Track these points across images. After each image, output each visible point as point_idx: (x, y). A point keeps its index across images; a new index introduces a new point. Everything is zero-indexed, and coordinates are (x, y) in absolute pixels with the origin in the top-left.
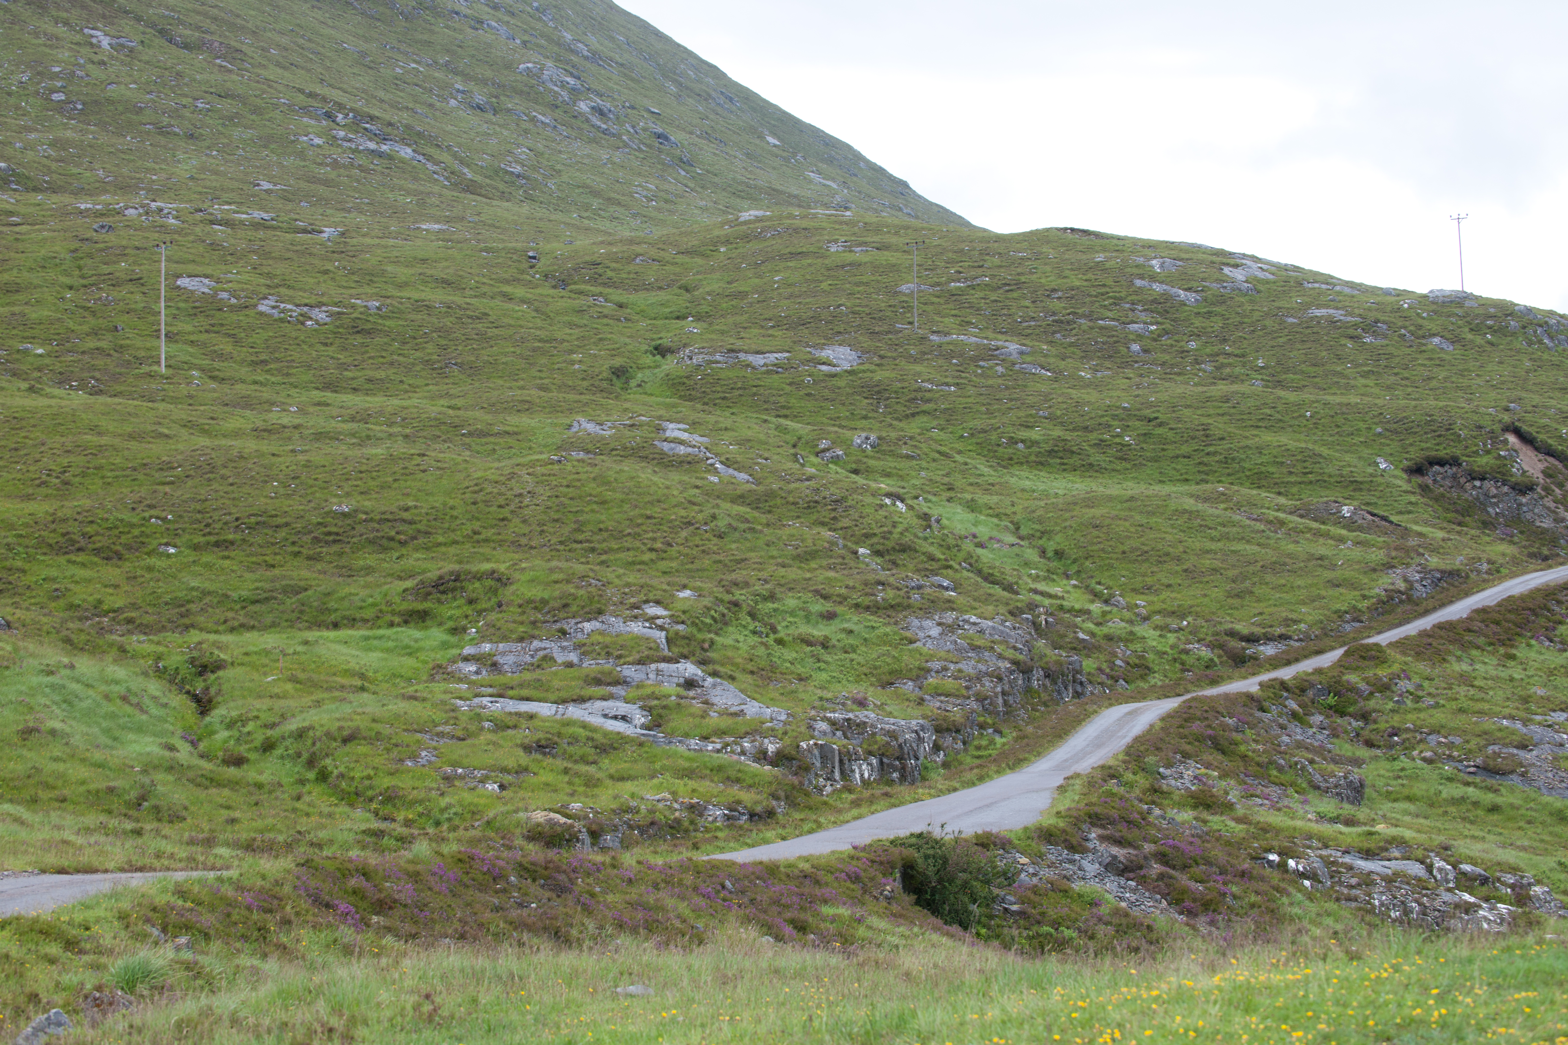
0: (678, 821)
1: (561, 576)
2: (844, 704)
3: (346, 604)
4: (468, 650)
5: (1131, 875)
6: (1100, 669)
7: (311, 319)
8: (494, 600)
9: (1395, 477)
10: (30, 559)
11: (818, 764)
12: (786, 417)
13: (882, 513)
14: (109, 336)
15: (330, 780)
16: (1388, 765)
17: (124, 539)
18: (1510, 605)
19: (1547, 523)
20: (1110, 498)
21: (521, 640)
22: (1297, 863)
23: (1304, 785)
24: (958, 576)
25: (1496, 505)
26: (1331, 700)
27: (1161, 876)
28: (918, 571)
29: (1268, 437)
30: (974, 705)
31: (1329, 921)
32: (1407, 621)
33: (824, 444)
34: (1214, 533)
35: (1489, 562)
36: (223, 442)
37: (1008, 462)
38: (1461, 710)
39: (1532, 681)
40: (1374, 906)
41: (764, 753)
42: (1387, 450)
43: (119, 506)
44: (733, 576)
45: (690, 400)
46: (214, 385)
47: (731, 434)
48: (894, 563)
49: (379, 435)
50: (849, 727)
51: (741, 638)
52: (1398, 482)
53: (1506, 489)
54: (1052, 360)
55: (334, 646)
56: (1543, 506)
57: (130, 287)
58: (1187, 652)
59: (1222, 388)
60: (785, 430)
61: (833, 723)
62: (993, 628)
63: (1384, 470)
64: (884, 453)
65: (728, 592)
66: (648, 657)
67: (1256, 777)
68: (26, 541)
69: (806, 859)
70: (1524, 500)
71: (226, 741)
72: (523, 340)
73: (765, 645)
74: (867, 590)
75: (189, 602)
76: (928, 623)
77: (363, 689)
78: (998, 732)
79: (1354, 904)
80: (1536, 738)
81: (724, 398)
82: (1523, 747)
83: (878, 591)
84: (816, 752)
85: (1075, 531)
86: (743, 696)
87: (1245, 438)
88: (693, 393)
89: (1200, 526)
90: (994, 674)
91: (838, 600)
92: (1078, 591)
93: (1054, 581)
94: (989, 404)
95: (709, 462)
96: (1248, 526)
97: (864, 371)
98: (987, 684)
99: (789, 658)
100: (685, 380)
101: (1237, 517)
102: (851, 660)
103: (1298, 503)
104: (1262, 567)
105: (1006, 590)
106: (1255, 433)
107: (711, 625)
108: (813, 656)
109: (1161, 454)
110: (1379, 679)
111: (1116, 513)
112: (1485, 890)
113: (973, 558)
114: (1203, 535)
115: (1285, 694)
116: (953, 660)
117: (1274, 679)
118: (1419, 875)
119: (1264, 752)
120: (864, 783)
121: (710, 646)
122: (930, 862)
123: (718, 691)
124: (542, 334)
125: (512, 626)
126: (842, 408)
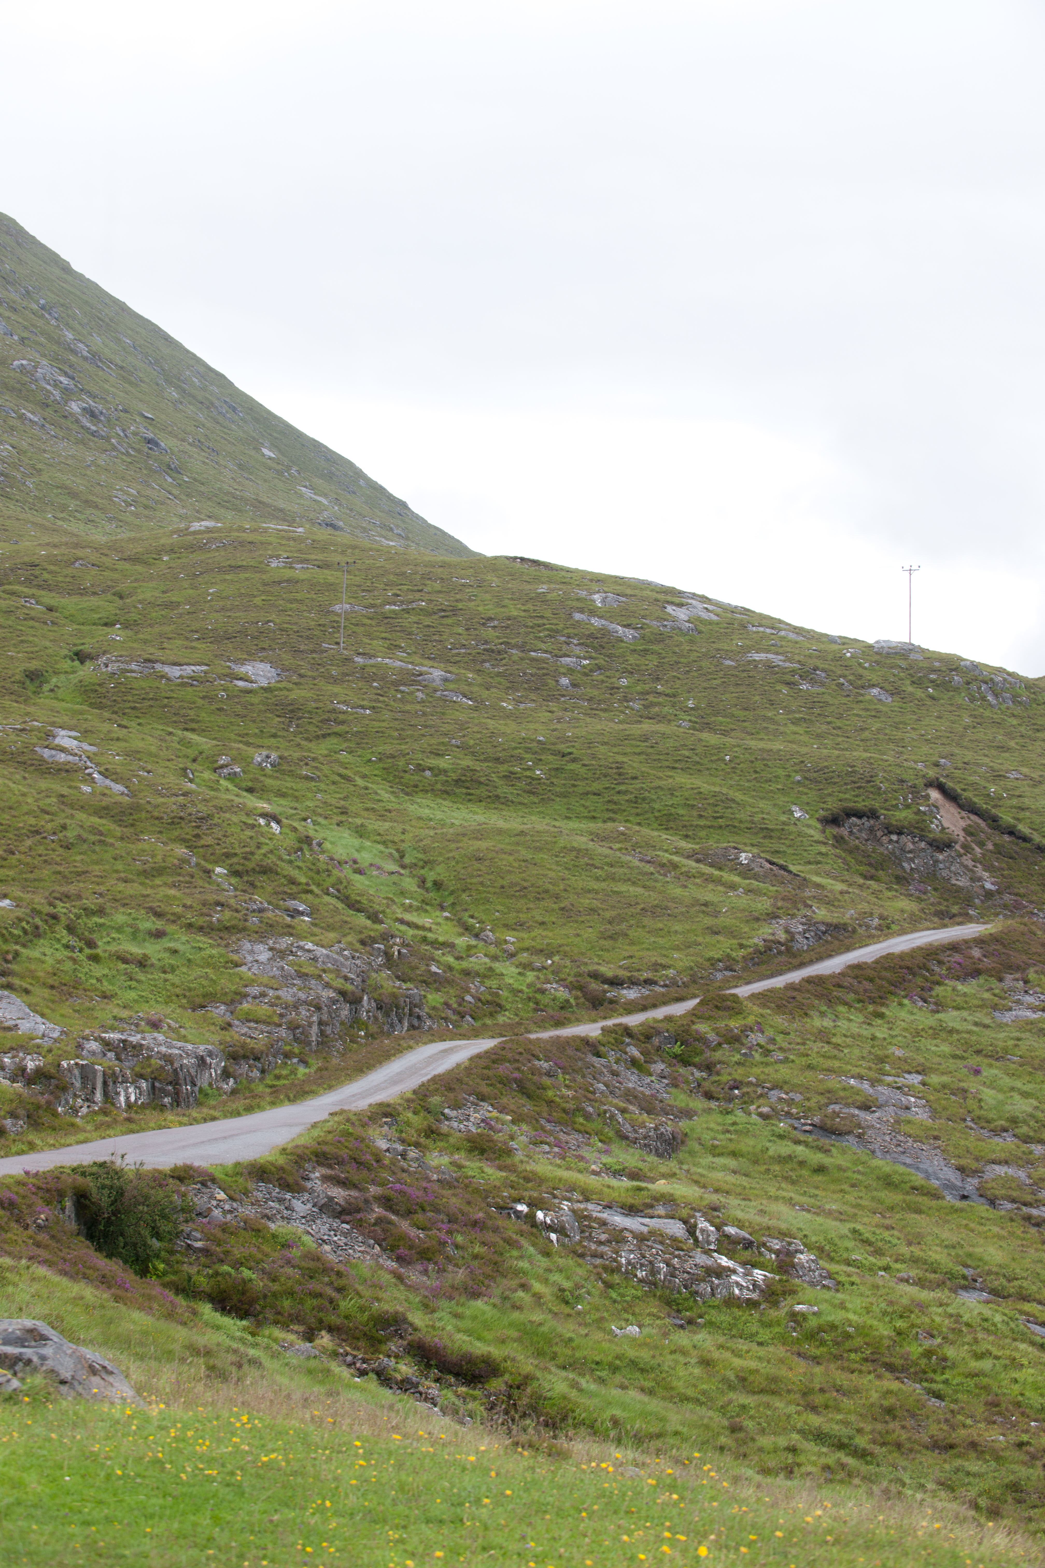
2: (137, 1025)
5: (348, 1218)
6: (447, 1005)
9: (809, 826)
11: (78, 1084)
12: (193, 730)
13: (249, 833)
16: (720, 1118)
18: (887, 962)
19: (962, 882)
20: (500, 832)
22: (545, 1215)
23: (611, 1134)
24: (317, 901)
25: (912, 860)
26: (677, 1049)
27: (379, 1221)
28: (276, 893)
29: (681, 779)
30: (283, 1032)
31: (556, 1277)
32: (780, 973)
33: (223, 760)
34: (599, 872)
35: (881, 917)
37: (412, 790)
38: (810, 1067)
39: (894, 1041)
40: (620, 1265)
41: (23, 1070)
42: (805, 798)
44: (64, 889)
45: (99, 708)
47: (122, 744)
48: (252, 884)
50: (125, 1049)
51: (49, 951)
52: (811, 832)
53: (923, 845)
54: (475, 689)
56: (961, 864)
58: (543, 991)
59: (647, 726)
60: (189, 744)
61: (106, 1043)
62: (328, 956)
63: (798, 819)
64: (283, 772)
65: (51, 904)
67: (559, 1122)
70: (941, 857)
73: (74, 961)
74: (205, 910)
76: (261, 947)
78: (304, 1062)
79: (598, 1261)
80: (882, 1099)
81: (134, 708)
82: (866, 1107)
83: (216, 912)
84: (76, 1072)
85: (457, 862)
86: (28, 1010)
87: (660, 778)
88: (104, 701)
89: (587, 864)
90: (314, 1003)
91: (172, 918)
92: (449, 923)
93: (426, 911)
94: (403, 729)
95: (87, 771)
96: (638, 867)
97: (280, 689)
98: (304, 1012)
99: (98, 975)
100: (98, 688)
101: (629, 858)
102: (166, 980)
103: (697, 847)
104: (642, 909)
105: (369, 918)
106: (670, 774)
107: (20, 936)
108: (126, 974)
109: (571, 790)
110: (731, 1030)
111: (502, 846)
112: (747, 1254)
113: (345, 884)
114: (588, 873)
115: (627, 1040)
116: (275, 986)
117: (620, 1025)
118: (678, 1235)
119: (574, 1098)
120: (129, 1106)
121: (14, 958)
122: (106, 1192)
123: (3, 1004)
126: (252, 725)
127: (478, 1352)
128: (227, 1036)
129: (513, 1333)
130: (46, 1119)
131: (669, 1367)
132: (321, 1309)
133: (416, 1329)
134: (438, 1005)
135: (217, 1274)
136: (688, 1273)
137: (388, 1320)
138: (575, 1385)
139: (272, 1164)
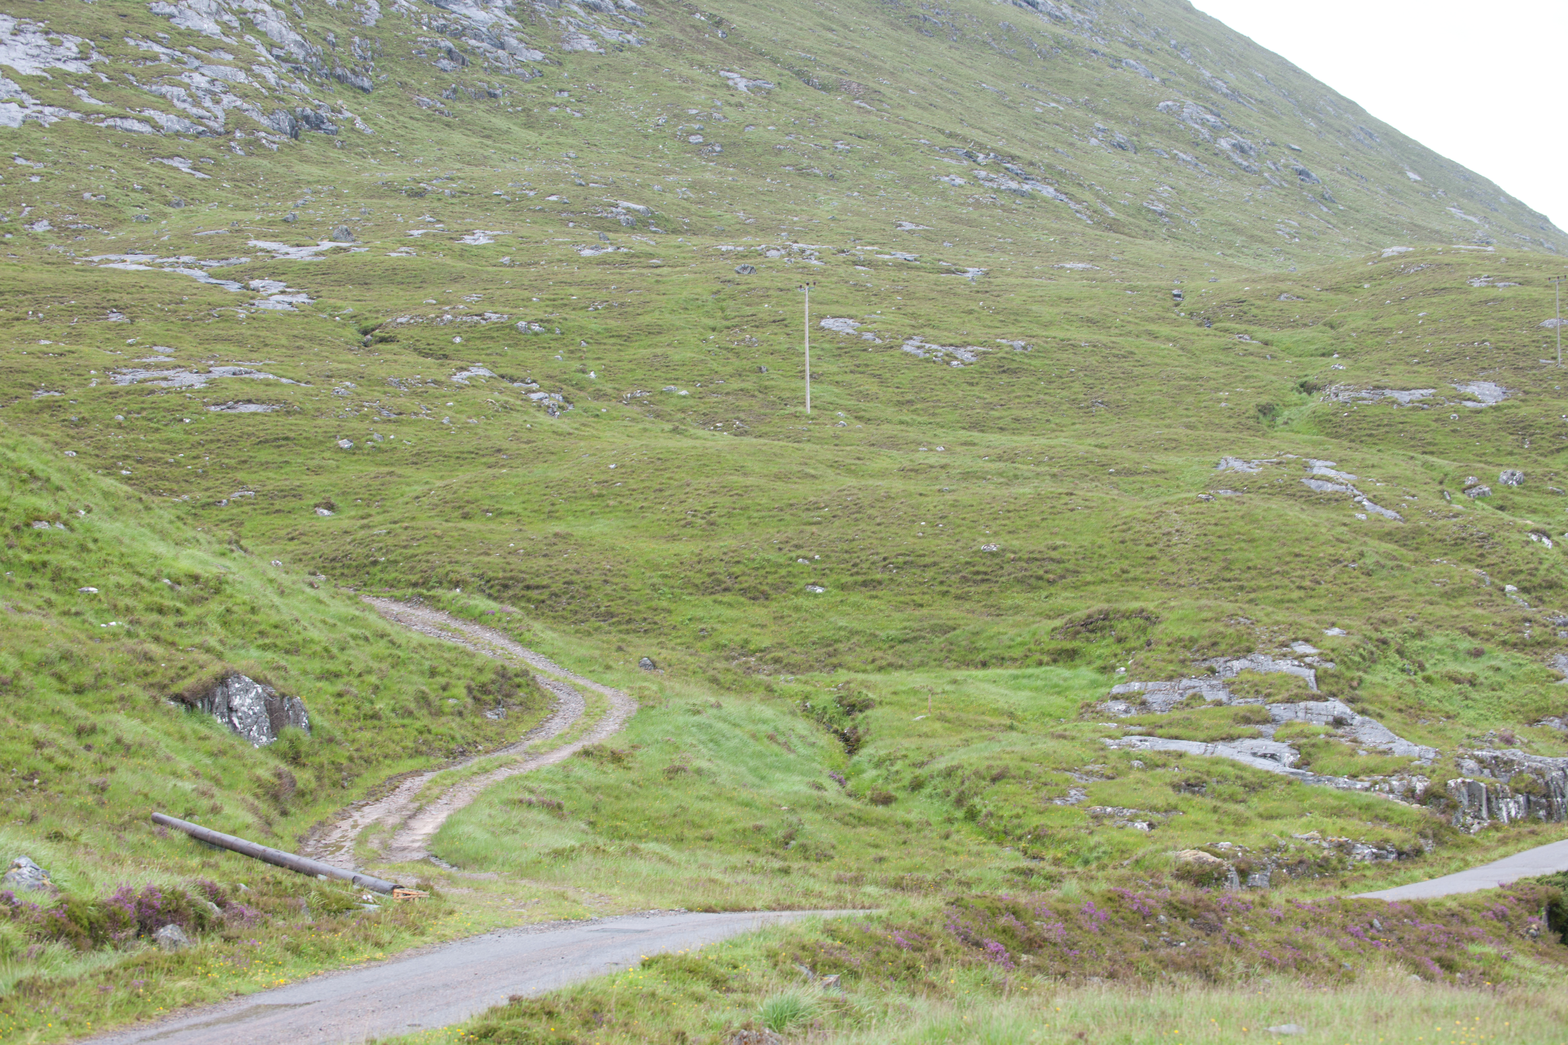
0: (1326, 860)
1: (1210, 615)
2: (1491, 742)
3: (995, 642)
4: (1117, 689)
7: (956, 358)
8: (1143, 639)
10: (675, 599)
11: (1466, 802)
12: (1432, 453)
13: (1529, 549)
14: (753, 377)
15: (979, 818)
17: (770, 579)
21: (1170, 678)
33: (1470, 481)
36: (871, 482)
41: (1412, 791)
43: (766, 546)
44: (1382, 614)
45: (1336, 437)
46: (859, 425)
47: (1377, 471)
48: (1541, 600)
49: (1026, 474)
50: (1497, 765)
51: (1390, 676)
55: (983, 685)
57: (773, 328)
60: (1431, 467)
61: (1480, 761)
64: (1530, 489)
65: (1377, 630)
66: (1296, 695)
68: (671, 582)
69: (1454, 898)
71: (874, 780)
72: (1169, 379)
74: (1514, 627)
75: (836, 641)
77: (1011, 728)
81: (1370, 435)
83: (1526, 628)
84: (1464, 790)
86: (1391, 734)
88: (1340, 430)
91: (1486, 637)
95: (1356, 499)
97: (1509, 407)
99: (1437, 696)
100: (1332, 418)
102: (1498, 698)
107: (1359, 663)
108: (1460, 694)
120: (1511, 821)
121: (1359, 684)
123: (1367, 729)
124: (1188, 372)
125: (1161, 665)
126: (1489, 445)
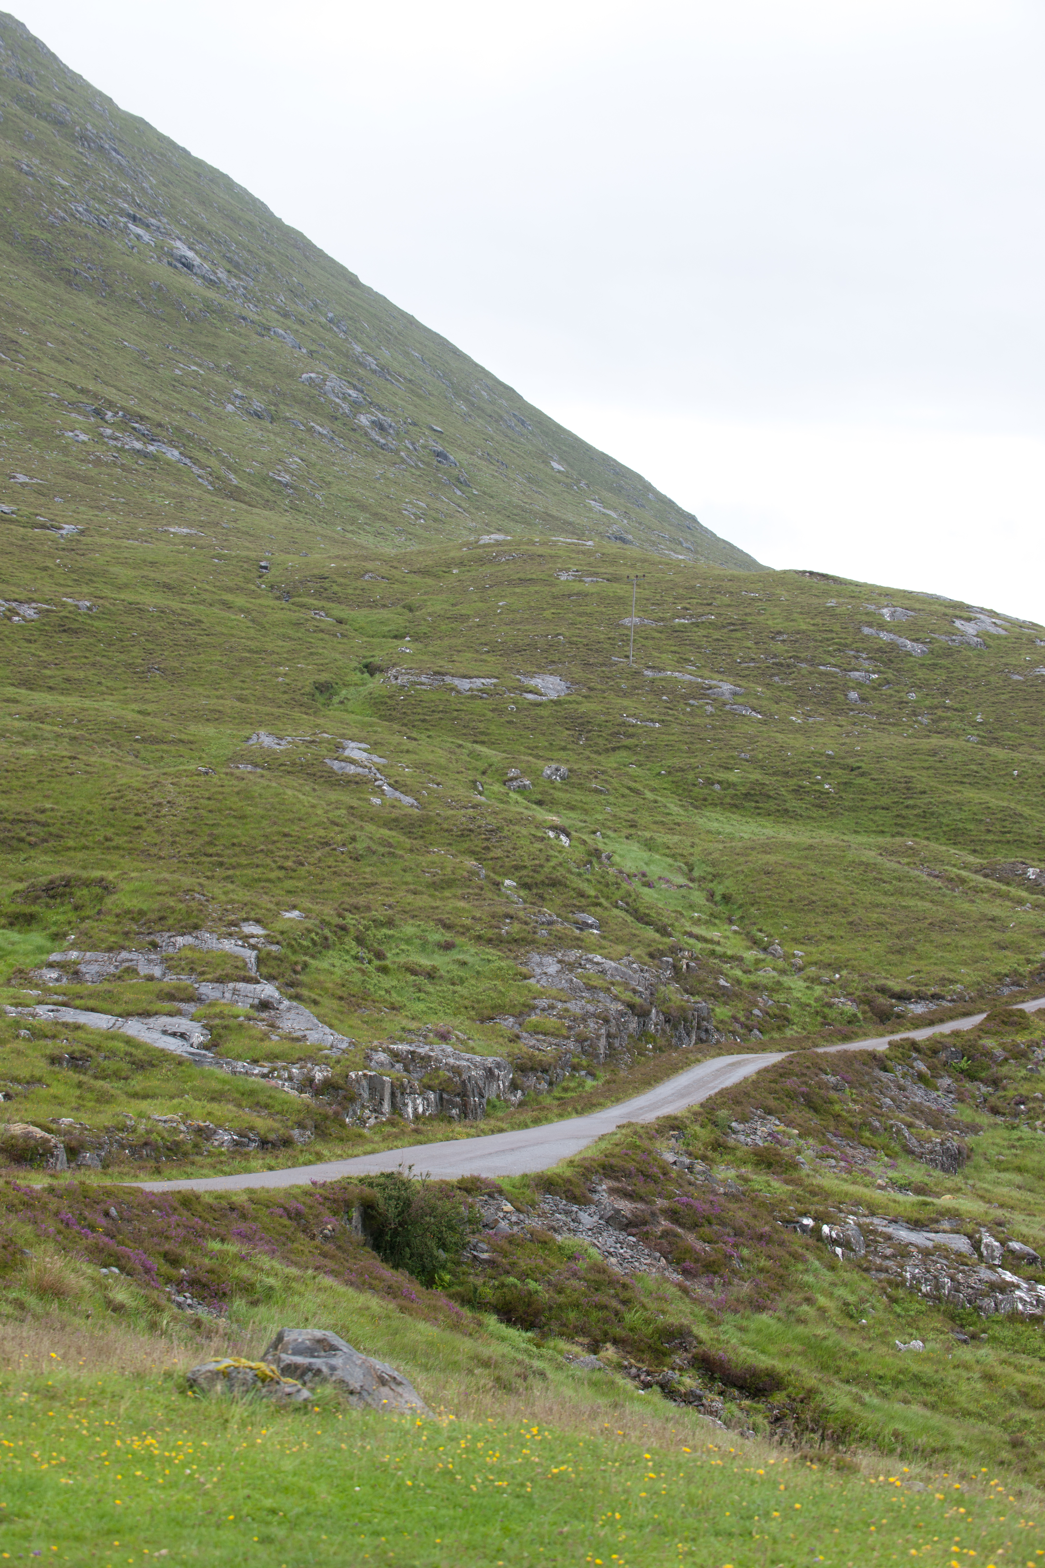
0: (177, 1144)
1: (166, 888)
2: (425, 1037)
4: (55, 957)
5: (634, 1230)
6: (735, 1018)
7: (18, 614)
8: (98, 908)
11: (366, 1095)
12: (483, 743)
13: (538, 845)
16: (1005, 1134)
20: (789, 845)
21: (110, 949)
22: (831, 1229)
23: (898, 1148)
24: (606, 914)
26: (964, 1064)
27: (666, 1234)
28: (565, 906)
29: (970, 794)
30: (571, 1045)
31: (841, 1292)
33: (513, 773)
37: (701, 803)
40: (905, 1280)
41: (311, 1080)
44: (353, 901)
45: (389, 720)
47: (412, 756)
48: (542, 897)
49: (46, 735)
50: (413, 1060)
51: (337, 962)
54: (765, 703)
58: (830, 1005)
59: (935, 741)
60: (478, 757)
61: (395, 1055)
62: (616, 969)
64: (573, 785)
65: (340, 915)
66: (227, 975)
67: (846, 1137)
69: (252, 1192)
72: (232, 649)
73: (363, 972)
74: (494, 923)
76: (550, 960)
78: (592, 1075)
79: (883, 1276)
81: (424, 721)
83: (505, 924)
84: (364, 1083)
85: (746, 876)
86: (316, 1021)
87: (948, 793)
88: (394, 713)
89: (876, 879)
90: (603, 1015)
91: (461, 930)
92: (737, 936)
93: (715, 924)
94: (692, 743)
95: (377, 783)
96: (926, 882)
97: (570, 702)
98: (592, 1025)
99: (387, 986)
100: (387, 700)
101: (917, 873)
102: (455, 992)
103: (985, 862)
104: (930, 924)
105: (657, 931)
106: (958, 788)
107: (309, 948)
108: (415, 985)
109: (859, 804)
110: (1018, 1045)
111: (791, 860)
112: (1031, 1270)
113: (634, 897)
114: (876, 888)
115: (914, 1055)
116: (563, 999)
117: (907, 1039)
118: (963, 1250)
119: (861, 1112)
120: (417, 1117)
121: (303, 969)
122: (393, 1203)
123: (292, 1015)
124: (253, 645)
125: (103, 935)
126: (542, 738)
127: (762, 1366)
128: (515, 1048)
129: (797, 1347)
130: (334, 1129)
131: (952, 1381)
132: (606, 1321)
133: (701, 1342)
134: (726, 1019)
135: (503, 1285)
136: (972, 1288)
137: (672, 1333)
138: (858, 1399)
139: (559, 1176)
